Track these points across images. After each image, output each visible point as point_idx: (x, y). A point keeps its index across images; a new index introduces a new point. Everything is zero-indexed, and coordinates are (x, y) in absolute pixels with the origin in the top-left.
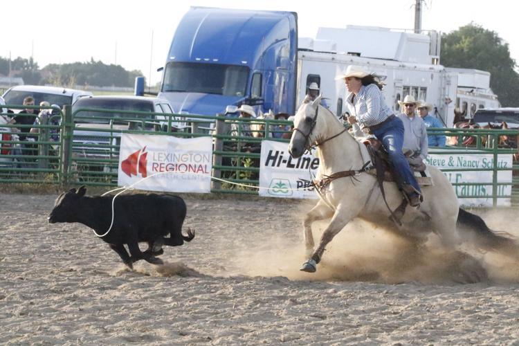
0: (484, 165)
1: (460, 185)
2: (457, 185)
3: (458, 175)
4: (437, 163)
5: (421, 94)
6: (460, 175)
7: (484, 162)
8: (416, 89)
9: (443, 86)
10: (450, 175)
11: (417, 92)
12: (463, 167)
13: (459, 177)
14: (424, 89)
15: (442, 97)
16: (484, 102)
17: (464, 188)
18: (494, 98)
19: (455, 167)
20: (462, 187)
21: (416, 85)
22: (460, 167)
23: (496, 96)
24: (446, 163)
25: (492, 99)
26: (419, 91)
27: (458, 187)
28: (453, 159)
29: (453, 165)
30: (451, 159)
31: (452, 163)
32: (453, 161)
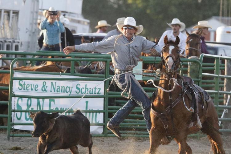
0: (78, 91)
4: (30, 87)
5: (13, 17)
7: (77, 88)
8: (8, 12)
9: (35, 10)
11: (9, 15)
14: (16, 13)
15: (35, 21)
16: (76, 27)
18: (86, 23)
21: (8, 8)
23: (88, 21)
24: (40, 88)
25: (84, 23)
26: (11, 14)
28: (47, 84)
29: (46, 90)
30: (44, 83)
31: (45, 88)
32: (47, 87)
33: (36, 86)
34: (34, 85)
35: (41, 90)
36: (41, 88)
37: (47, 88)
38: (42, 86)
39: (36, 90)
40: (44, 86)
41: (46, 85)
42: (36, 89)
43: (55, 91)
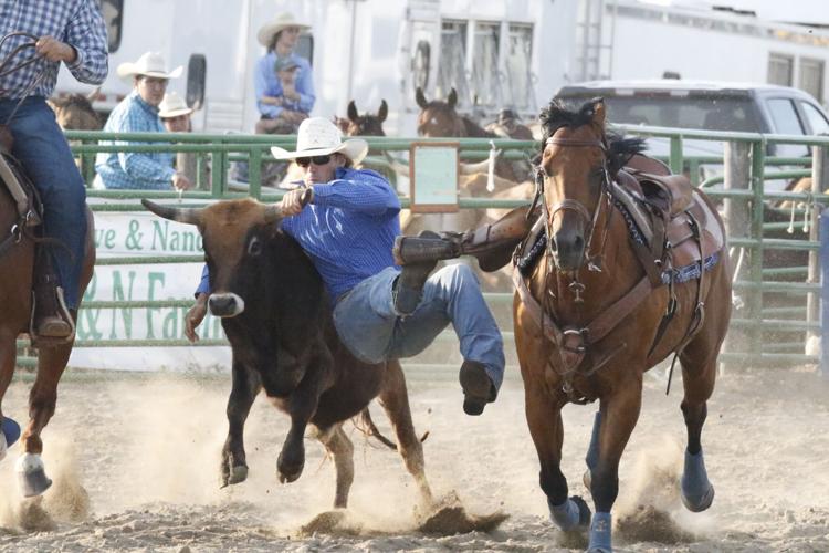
1: (158, 305)
2: (151, 305)
3: (153, 276)
6: (161, 276)
10: (132, 275)
11: (496, 38)
12: (169, 253)
13: (158, 283)
17: (173, 316)
19: (146, 253)
20: (166, 311)
22: (159, 252)
24: (120, 240)
27: (155, 313)
28: (141, 227)
29: (140, 244)
30: (134, 225)
31: (137, 238)
32: (141, 235)
33: (108, 234)
34: (102, 231)
35: (124, 244)
36: (124, 240)
37: (144, 237)
38: (128, 233)
39: (109, 247)
40: (132, 234)
41: (139, 231)
42: (110, 243)
43: (164, 248)
